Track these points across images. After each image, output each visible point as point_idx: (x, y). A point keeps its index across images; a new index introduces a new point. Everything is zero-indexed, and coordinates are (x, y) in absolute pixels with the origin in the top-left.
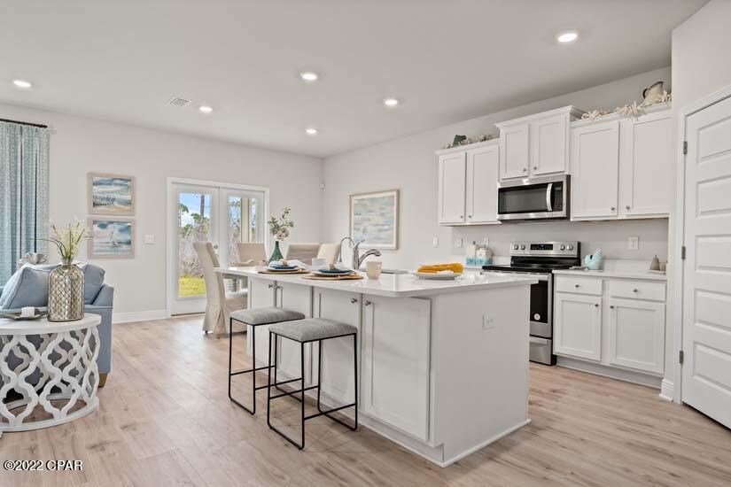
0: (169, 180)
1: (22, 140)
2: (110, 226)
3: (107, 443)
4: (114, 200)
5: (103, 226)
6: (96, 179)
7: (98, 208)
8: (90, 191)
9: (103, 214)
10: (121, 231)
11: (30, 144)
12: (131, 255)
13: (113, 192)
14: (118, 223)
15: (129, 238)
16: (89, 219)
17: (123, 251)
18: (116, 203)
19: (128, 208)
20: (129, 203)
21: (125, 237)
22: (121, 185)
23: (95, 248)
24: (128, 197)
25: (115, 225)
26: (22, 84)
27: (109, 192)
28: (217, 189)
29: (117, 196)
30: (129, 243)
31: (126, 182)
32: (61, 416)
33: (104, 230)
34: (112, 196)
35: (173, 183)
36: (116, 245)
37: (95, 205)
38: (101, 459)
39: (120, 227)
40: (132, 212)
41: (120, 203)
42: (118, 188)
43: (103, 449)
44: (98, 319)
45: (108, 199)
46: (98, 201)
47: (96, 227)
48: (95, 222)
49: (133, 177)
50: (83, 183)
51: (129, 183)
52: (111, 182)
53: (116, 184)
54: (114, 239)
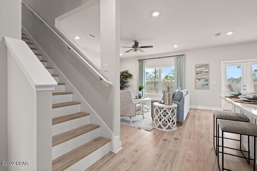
0: (222, 62)
1: (179, 60)
2: (201, 80)
3: (178, 139)
4: (202, 72)
5: (199, 80)
6: (197, 66)
7: (198, 75)
8: (196, 70)
9: (199, 76)
10: (205, 81)
11: (180, 61)
12: (208, 88)
13: (202, 69)
14: (204, 78)
15: (207, 83)
16: (195, 78)
17: (206, 87)
18: (203, 73)
19: (207, 74)
20: (207, 72)
21: (206, 83)
22: (205, 67)
23: (197, 86)
24: (207, 70)
25: (203, 79)
26: (176, 46)
27: (201, 70)
28: (245, 63)
29: (203, 70)
30: (207, 85)
31: (206, 66)
32: (164, 129)
33: (200, 81)
34: (202, 71)
35: (224, 63)
36: (203, 85)
37: (197, 74)
38: (174, 142)
39: (205, 80)
40: (208, 75)
41: (204, 72)
42: (204, 68)
43: (176, 140)
44: (176, 106)
45: (201, 72)
46: (198, 73)
47: (197, 80)
48: (197, 79)
49: (209, 64)
50: (194, 68)
51: (207, 66)
52: (202, 66)
53: (203, 67)
54: (203, 84)
